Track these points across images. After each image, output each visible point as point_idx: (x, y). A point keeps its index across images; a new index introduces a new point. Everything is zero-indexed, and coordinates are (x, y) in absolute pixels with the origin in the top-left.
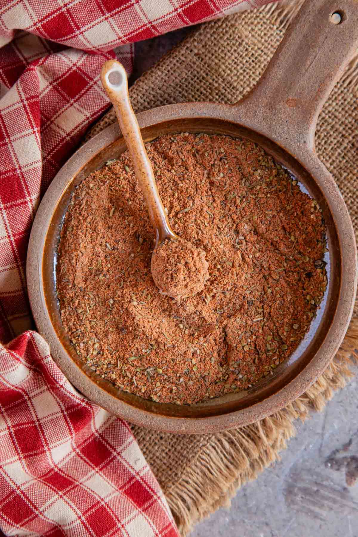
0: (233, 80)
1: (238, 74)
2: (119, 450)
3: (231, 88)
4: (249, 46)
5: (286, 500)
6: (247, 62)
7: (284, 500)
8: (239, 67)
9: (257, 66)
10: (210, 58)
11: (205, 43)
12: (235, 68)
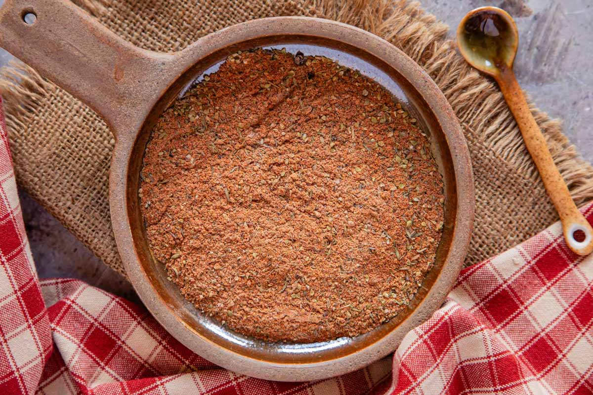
0: (98, 160)
1: (90, 155)
2: (501, 282)
3: (107, 161)
4: (60, 146)
5: (548, 82)
6: (77, 147)
7: (548, 85)
8: (84, 155)
9: (80, 135)
10: (76, 188)
11: (59, 193)
12: (85, 159)
